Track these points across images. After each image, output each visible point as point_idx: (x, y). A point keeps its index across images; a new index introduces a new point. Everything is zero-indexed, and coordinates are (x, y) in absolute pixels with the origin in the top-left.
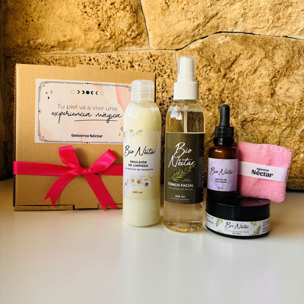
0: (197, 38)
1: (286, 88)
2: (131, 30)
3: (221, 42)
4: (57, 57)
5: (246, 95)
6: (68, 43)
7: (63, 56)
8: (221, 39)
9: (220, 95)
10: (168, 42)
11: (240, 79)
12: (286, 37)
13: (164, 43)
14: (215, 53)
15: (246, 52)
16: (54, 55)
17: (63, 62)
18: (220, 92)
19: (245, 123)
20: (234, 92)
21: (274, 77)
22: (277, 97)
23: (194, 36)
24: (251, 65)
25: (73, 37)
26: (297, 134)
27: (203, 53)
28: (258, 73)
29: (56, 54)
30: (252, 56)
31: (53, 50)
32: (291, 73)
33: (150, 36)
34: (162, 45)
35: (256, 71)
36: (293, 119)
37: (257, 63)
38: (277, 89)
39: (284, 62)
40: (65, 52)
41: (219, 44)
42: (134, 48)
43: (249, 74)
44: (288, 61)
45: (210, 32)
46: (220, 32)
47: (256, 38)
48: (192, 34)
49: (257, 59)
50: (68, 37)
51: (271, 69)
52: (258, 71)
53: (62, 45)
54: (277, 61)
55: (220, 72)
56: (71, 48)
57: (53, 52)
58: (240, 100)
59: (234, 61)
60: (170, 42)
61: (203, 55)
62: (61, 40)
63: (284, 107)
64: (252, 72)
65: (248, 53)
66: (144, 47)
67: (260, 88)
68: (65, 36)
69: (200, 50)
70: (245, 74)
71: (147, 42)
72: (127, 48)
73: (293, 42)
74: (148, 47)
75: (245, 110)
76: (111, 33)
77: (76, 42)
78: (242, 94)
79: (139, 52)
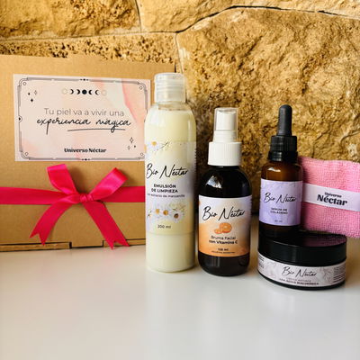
0: (204, 15)
1: (322, 82)
2: (115, 6)
3: (235, 21)
4: (19, 43)
5: (269, 91)
6: (32, 25)
7: (27, 43)
8: (235, 16)
9: (235, 93)
10: (165, 21)
11: (261, 70)
12: (323, 12)
13: (159, 22)
14: (228, 36)
15: (268, 33)
16: (14, 41)
17: (27, 51)
18: (234, 88)
19: (268, 129)
20: (253, 88)
21: (306, 67)
22: (310, 94)
23: (199, 13)
24: (275, 51)
25: (39, 16)
26: (336, 144)
27: (211, 36)
28: (285, 62)
29: (18, 39)
30: (276, 39)
31: (13, 35)
32: (329, 61)
33: (141, 14)
34: (157, 25)
35: (282, 58)
36: (331, 122)
37: (284, 48)
38: (310, 83)
39: (319, 46)
40: (30, 37)
41: (233, 24)
42: (120, 30)
43: (273, 63)
44: (325, 45)
45: (221, 6)
46: (235, 7)
47: (283, 13)
48: (197, 10)
49: (283, 42)
50: (32, 17)
51: (302, 56)
52: (285, 59)
53: (25, 28)
54: (310, 45)
55: (235, 60)
56: (37, 32)
57: (14, 38)
58: (261, 98)
59: (253, 47)
60: (168, 22)
61: (212, 39)
62: (23, 21)
63: (319, 107)
64: (277, 61)
65: (271, 34)
66: (133, 29)
67: (287, 82)
68: (27, 15)
69: (207, 32)
70: (268, 64)
71: (138, 21)
72: (111, 31)
73: (332, 19)
74: (139, 29)
75: (267, 112)
76: (89, 10)
77: (43, 23)
78: (265, 90)
79: (127, 36)
